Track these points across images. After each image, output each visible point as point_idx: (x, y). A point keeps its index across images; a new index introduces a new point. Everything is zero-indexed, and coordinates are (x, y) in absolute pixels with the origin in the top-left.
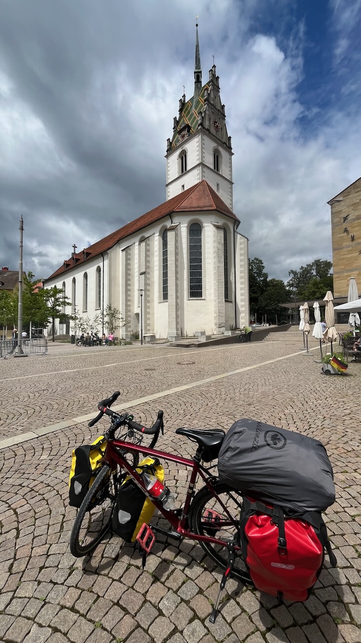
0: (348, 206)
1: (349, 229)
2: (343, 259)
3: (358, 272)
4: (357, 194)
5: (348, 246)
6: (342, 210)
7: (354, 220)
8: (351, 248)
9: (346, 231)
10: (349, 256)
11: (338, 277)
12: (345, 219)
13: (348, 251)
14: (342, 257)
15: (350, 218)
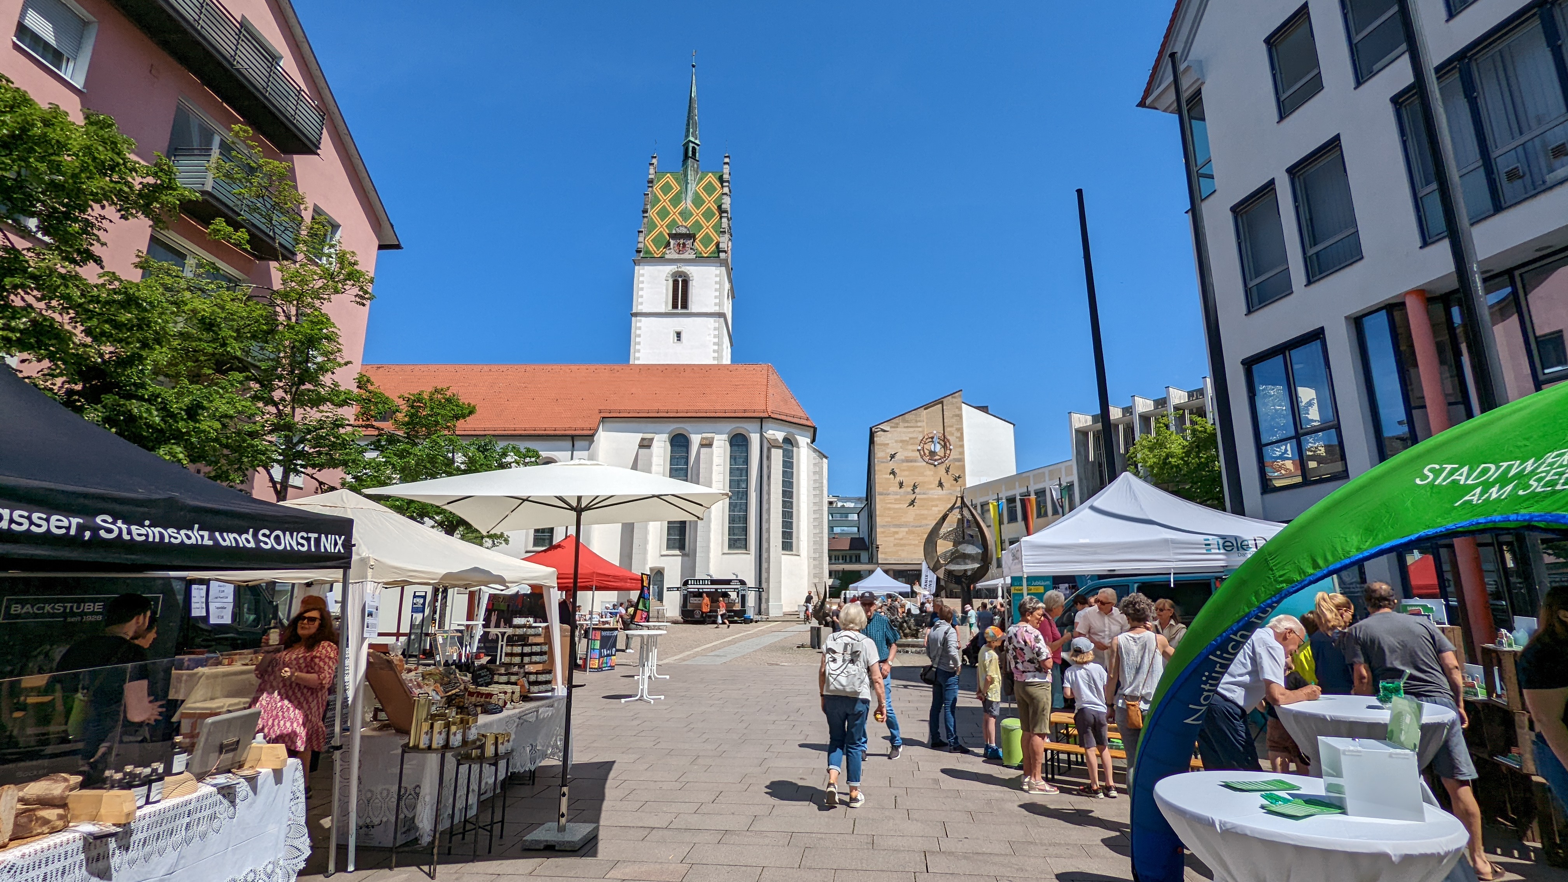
0: (896, 441)
1: (896, 471)
2: (889, 509)
3: (907, 529)
4: (905, 430)
5: (896, 494)
6: (888, 444)
7: (903, 461)
8: (898, 497)
9: (893, 473)
10: (897, 506)
11: (883, 532)
12: (892, 456)
13: (896, 500)
14: (889, 505)
15: (897, 457)
